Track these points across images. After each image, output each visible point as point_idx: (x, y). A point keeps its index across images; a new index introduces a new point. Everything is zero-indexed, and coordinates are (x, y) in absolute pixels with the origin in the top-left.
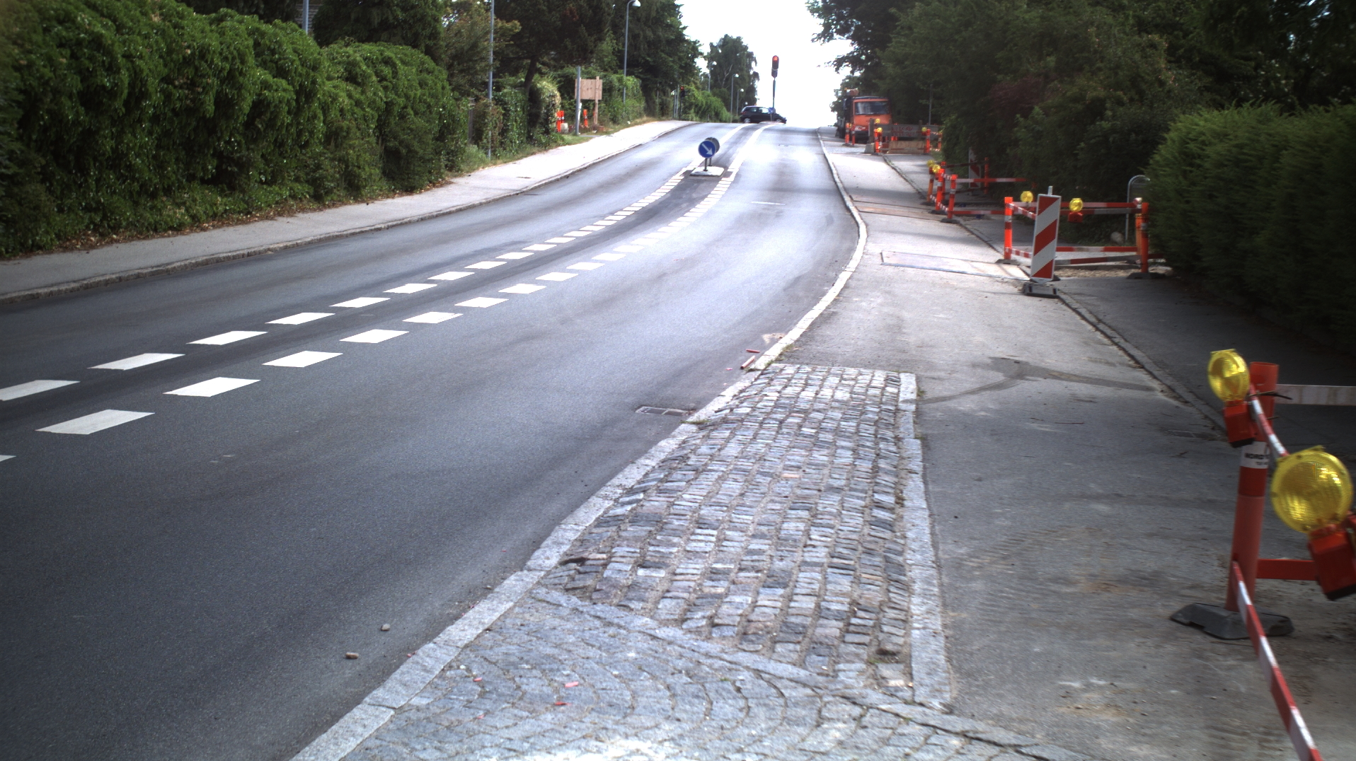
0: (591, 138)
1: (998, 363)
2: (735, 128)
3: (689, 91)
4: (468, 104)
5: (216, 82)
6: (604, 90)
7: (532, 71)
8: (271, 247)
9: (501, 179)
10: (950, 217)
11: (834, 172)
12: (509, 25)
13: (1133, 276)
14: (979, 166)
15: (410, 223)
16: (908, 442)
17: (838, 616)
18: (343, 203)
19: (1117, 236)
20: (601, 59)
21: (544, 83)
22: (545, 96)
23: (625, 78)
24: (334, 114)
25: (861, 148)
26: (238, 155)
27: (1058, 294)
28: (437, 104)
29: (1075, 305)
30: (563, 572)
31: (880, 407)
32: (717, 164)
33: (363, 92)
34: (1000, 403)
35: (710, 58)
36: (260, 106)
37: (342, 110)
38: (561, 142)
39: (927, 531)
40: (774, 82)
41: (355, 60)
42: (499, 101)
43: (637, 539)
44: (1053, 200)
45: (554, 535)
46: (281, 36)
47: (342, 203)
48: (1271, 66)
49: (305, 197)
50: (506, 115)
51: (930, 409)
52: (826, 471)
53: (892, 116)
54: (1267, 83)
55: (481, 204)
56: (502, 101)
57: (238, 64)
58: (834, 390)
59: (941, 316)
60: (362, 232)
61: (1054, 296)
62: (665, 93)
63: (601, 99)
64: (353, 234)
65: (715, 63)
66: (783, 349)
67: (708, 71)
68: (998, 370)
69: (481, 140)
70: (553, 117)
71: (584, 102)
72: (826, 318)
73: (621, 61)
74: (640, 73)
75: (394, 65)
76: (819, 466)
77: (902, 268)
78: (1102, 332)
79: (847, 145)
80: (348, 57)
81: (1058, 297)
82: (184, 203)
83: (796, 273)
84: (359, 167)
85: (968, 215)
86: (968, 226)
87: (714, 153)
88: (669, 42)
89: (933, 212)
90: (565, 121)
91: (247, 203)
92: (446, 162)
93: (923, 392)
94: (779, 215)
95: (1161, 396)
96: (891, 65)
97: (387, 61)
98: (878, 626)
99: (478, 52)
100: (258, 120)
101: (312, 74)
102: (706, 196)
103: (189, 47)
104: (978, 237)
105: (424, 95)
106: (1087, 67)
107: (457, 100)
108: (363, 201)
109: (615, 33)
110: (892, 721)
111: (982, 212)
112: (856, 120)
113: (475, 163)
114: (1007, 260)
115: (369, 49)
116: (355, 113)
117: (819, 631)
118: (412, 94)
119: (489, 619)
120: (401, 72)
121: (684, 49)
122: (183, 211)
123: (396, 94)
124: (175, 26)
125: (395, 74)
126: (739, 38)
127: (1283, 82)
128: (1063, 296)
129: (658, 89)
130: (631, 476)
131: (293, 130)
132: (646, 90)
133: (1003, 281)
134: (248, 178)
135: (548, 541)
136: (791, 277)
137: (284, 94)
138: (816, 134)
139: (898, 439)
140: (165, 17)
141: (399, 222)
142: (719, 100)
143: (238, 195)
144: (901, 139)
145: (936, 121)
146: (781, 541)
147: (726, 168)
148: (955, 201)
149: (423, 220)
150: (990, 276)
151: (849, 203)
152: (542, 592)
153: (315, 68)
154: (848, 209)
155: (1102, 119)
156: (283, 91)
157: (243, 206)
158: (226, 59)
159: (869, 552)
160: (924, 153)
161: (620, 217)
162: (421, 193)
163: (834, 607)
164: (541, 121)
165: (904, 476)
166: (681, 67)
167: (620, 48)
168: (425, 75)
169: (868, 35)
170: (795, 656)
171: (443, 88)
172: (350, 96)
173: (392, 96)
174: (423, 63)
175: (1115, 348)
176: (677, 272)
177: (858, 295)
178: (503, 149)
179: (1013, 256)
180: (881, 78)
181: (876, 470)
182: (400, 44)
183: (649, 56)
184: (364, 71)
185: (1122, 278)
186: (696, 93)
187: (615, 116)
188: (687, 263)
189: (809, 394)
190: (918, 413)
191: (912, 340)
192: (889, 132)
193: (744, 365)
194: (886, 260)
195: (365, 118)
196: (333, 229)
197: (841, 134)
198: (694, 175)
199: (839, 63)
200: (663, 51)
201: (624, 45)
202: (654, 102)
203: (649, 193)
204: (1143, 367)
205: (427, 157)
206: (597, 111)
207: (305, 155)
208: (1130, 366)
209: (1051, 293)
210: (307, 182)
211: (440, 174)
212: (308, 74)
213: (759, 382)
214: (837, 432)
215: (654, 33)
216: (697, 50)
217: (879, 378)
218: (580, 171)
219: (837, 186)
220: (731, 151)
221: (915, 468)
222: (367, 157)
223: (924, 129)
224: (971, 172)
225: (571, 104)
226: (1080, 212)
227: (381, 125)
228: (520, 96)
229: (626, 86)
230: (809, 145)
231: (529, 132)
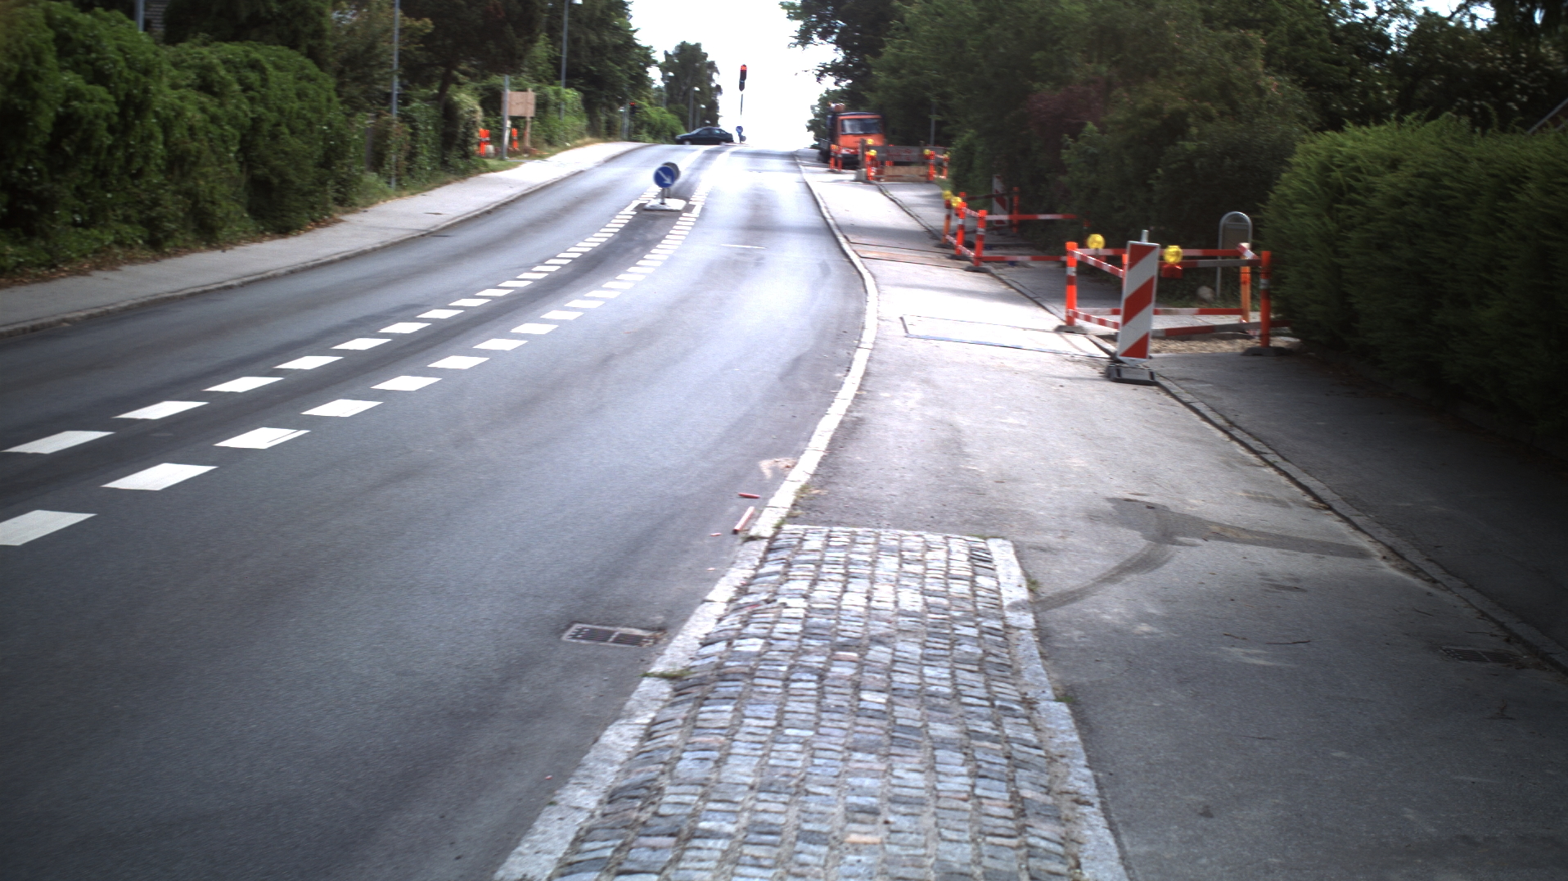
0: (521, 163)
1: (1125, 511)
2: (694, 151)
3: (641, 107)
4: (365, 121)
6: (538, 106)
7: (448, 80)
8: (68, 316)
9: (405, 216)
10: (977, 265)
11: (822, 204)
12: (418, 24)
13: (1250, 352)
14: (1006, 198)
15: (275, 277)
16: (1047, 710)
18: (190, 251)
19: (1205, 292)
20: (533, 68)
21: (463, 96)
22: (464, 111)
23: (564, 90)
24: (178, 133)
25: (850, 175)
26: (38, 188)
27: (1158, 379)
28: (319, 121)
29: (1187, 398)
31: (977, 625)
32: (677, 196)
33: (221, 105)
34: (1164, 601)
35: (664, 68)
36: (66, 123)
37: (191, 129)
38: (483, 169)
40: (741, 96)
41: (210, 63)
42: (405, 118)
44: (1148, 250)
46: (101, 29)
47: (188, 249)
48: (1369, 73)
49: (137, 243)
50: (414, 135)
51: (1058, 623)
52: (928, 820)
53: (886, 136)
54: (1364, 94)
55: (375, 250)
56: (409, 117)
57: (32, 65)
58: (894, 588)
59: (1011, 420)
60: (205, 292)
61: (1151, 382)
62: (612, 109)
63: (533, 115)
64: (192, 295)
65: (671, 75)
66: (797, 493)
67: (662, 84)
68: (1130, 525)
69: (382, 166)
70: (473, 137)
71: (514, 119)
72: (849, 430)
73: (558, 68)
74: (581, 84)
75: (263, 71)
76: (911, 805)
77: (935, 343)
78: (1242, 443)
79: (833, 172)
80: (202, 59)
81: (1157, 384)
83: (794, 353)
84: (213, 203)
85: (999, 261)
86: (1002, 277)
87: (673, 181)
88: (617, 48)
89: (953, 257)
90: (489, 142)
91: (50, 252)
92: (336, 195)
93: (1035, 583)
94: (759, 262)
95: (1388, 569)
96: (884, 74)
97: (254, 65)
99: (378, 56)
100: (65, 140)
101: (143, 80)
102: (664, 238)
104: (1019, 291)
105: (303, 109)
107: (349, 115)
108: (219, 247)
109: (550, 36)
111: (1019, 258)
112: (842, 141)
113: (374, 195)
114: (1068, 327)
115: (233, 50)
116: (210, 132)
118: (286, 106)
120: (272, 79)
121: (635, 56)
123: (266, 107)
125: (265, 81)
126: (697, 46)
127: (1385, 92)
128: (1166, 383)
129: (604, 104)
131: (118, 154)
132: (590, 106)
133: (1074, 361)
134: (54, 219)
136: (787, 358)
137: (101, 106)
138: (793, 157)
139: (1029, 707)
141: (259, 277)
142: (676, 117)
143: (39, 243)
144: (897, 164)
145: (943, 141)
147: (687, 199)
148: (986, 242)
149: (293, 273)
150: (1055, 353)
151: (846, 247)
153: (147, 72)
154: (847, 256)
155: (1184, 139)
156: (101, 102)
157: (45, 257)
158: (14, 57)
160: (928, 180)
161: (552, 267)
162: (298, 234)
164: (458, 142)
165: (1070, 814)
166: (632, 78)
167: (558, 54)
168: (304, 83)
169: (855, 38)
171: (329, 100)
172: (203, 110)
173: (260, 109)
174: (303, 68)
175: (1270, 471)
176: (628, 352)
177: (887, 388)
178: (410, 178)
180: (872, 90)
181: (1019, 807)
182: (275, 44)
183: (593, 65)
184: (223, 78)
185: (1234, 355)
186: (649, 109)
187: (551, 137)
189: (854, 600)
190: (1042, 633)
191: (983, 467)
192: (884, 155)
193: (737, 527)
194: (911, 330)
195: (224, 139)
196: (164, 289)
197: (826, 157)
198: (649, 210)
199: (822, 72)
200: (609, 59)
201: (561, 50)
202: (599, 120)
203: (591, 234)
204: (1330, 508)
205: (306, 189)
206: (528, 130)
207: (137, 186)
208: (1309, 505)
209: (1147, 378)
210: (141, 222)
211: (326, 210)
212: (137, 80)
213: (768, 568)
214: (923, 697)
215: (599, 36)
216: (650, 57)
217: (959, 553)
218: (505, 204)
219: (828, 224)
220: (694, 178)
221: (1082, 787)
222: (224, 188)
223: (927, 152)
224: (996, 206)
225: (497, 122)
226: (1179, 264)
227: (246, 147)
228: (432, 111)
229: (564, 100)
230: (787, 171)
231: (444, 155)
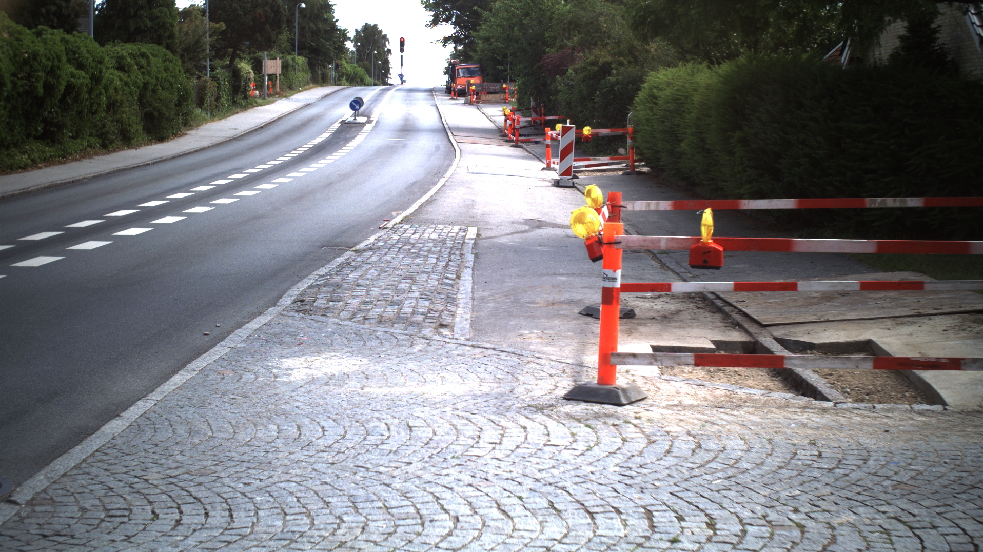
0: (275, 101)
1: (527, 222)
2: (375, 90)
3: (341, 65)
4: (195, 81)
5: (44, 75)
6: (283, 67)
7: (234, 56)
9: (220, 130)
10: (517, 144)
11: (443, 117)
12: (217, 25)
13: (625, 174)
14: (537, 109)
16: (467, 256)
17: (422, 314)
18: (120, 150)
19: (622, 151)
20: (280, 46)
21: (243, 64)
22: (243, 73)
23: (297, 58)
24: (111, 91)
25: (462, 100)
26: (56, 120)
27: (575, 185)
28: (176, 82)
30: (295, 305)
31: (454, 241)
32: (362, 115)
33: (129, 77)
34: (523, 239)
35: (356, 40)
36: (70, 87)
37: (116, 89)
38: (255, 104)
39: (470, 287)
40: (402, 56)
41: (122, 55)
42: (214, 78)
43: (328, 292)
44: (570, 128)
45: (288, 293)
46: (79, 42)
49: (97, 146)
50: (219, 87)
51: (483, 243)
52: (422, 266)
53: (483, 78)
55: (209, 147)
56: (216, 78)
57: (56, 62)
58: (430, 234)
60: (138, 166)
61: (572, 187)
62: (325, 67)
63: (280, 73)
64: (134, 168)
65: (359, 44)
66: (403, 218)
67: (354, 50)
68: (527, 224)
69: (203, 104)
70: (249, 87)
71: (268, 75)
73: (293, 45)
74: (307, 54)
75: (148, 58)
76: (418, 265)
77: (481, 175)
79: (453, 99)
80: (118, 53)
81: (575, 187)
82: (26, 152)
83: (414, 180)
84: (129, 126)
85: (529, 142)
86: (528, 149)
87: (360, 107)
88: (326, 32)
89: (507, 141)
90: (256, 89)
91: (63, 151)
92: (182, 121)
93: (480, 235)
94: (404, 146)
96: (481, 41)
97: (143, 55)
98: (440, 316)
99: (201, 46)
100: (68, 97)
101: (99, 66)
102: (356, 136)
103: (26, 53)
104: (533, 155)
105: (168, 77)
106: (600, 43)
107: (188, 78)
108: (133, 148)
109: (288, 26)
110: (442, 343)
111: (538, 139)
112: (458, 81)
113: (200, 120)
114: (548, 168)
115: (130, 47)
116: (125, 90)
117: (413, 319)
118: (160, 76)
119: (263, 322)
120: (152, 62)
121: (337, 36)
122: (27, 157)
123: (150, 76)
124: (17, 39)
125: (149, 63)
126: (376, 25)
128: (578, 186)
129: (320, 64)
130: (323, 271)
131: (88, 103)
132: (312, 65)
133: (544, 180)
134: (63, 134)
135: (286, 295)
136: (411, 182)
137: (83, 80)
138: (431, 91)
139: (462, 255)
140: (11, 34)
142: (363, 70)
143: (57, 145)
144: (489, 93)
145: (514, 79)
146: (397, 291)
147: (369, 117)
148: (521, 133)
150: (537, 177)
151: (451, 138)
152: (286, 313)
153: (100, 62)
154: (451, 142)
155: (610, 76)
156: (83, 78)
157: (61, 153)
158: (49, 59)
159: (439, 293)
160: (505, 102)
161: (300, 151)
162: (168, 141)
163: (421, 310)
164: (241, 90)
165: (462, 268)
166: (335, 48)
167: (293, 37)
168: (167, 63)
169: (465, 21)
170: (403, 328)
171: (180, 72)
172: (121, 80)
173: (147, 78)
174: (166, 55)
177: (450, 190)
178: (218, 111)
179: (552, 165)
180: (475, 51)
181: (447, 265)
182: (150, 43)
183: (313, 42)
184: (129, 63)
185: (620, 176)
186: (346, 65)
187: (291, 85)
188: (345, 176)
189: (416, 236)
190: (475, 244)
191: (479, 212)
192: (481, 88)
193: (381, 226)
194: (470, 170)
195: (131, 94)
196: (121, 165)
197: (450, 91)
198: (348, 123)
199: (446, 40)
200: (322, 38)
201: (295, 34)
202: (317, 74)
205: (171, 118)
206: (278, 81)
207: (95, 119)
209: (571, 185)
210: (97, 136)
211: (179, 129)
212: (97, 67)
213: (389, 232)
214: (430, 251)
215: (316, 25)
216: (346, 35)
217: (456, 229)
218: (270, 123)
219: (444, 127)
220: (372, 106)
221: (468, 265)
222: (134, 118)
223: (504, 86)
224: (533, 113)
225: (260, 77)
226: (590, 135)
227: (141, 98)
228: (227, 74)
229: (297, 63)
230: (426, 100)
231: (234, 98)
